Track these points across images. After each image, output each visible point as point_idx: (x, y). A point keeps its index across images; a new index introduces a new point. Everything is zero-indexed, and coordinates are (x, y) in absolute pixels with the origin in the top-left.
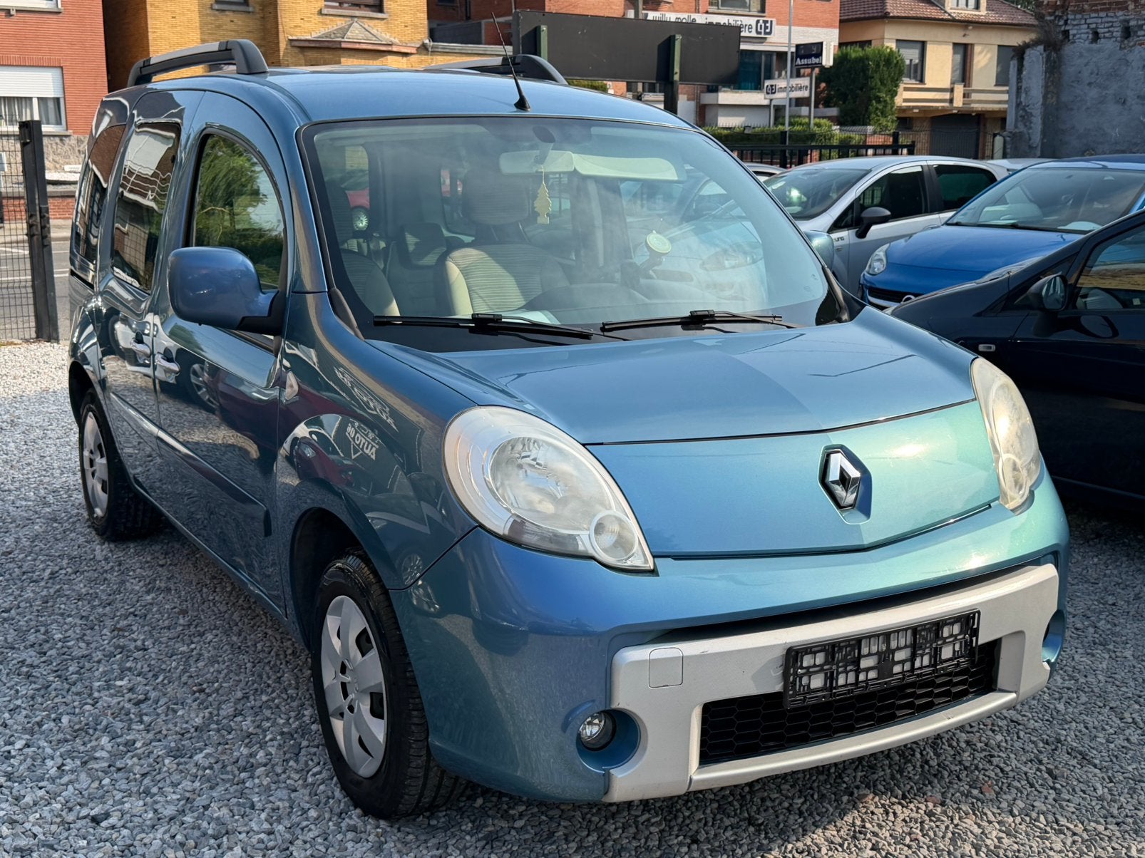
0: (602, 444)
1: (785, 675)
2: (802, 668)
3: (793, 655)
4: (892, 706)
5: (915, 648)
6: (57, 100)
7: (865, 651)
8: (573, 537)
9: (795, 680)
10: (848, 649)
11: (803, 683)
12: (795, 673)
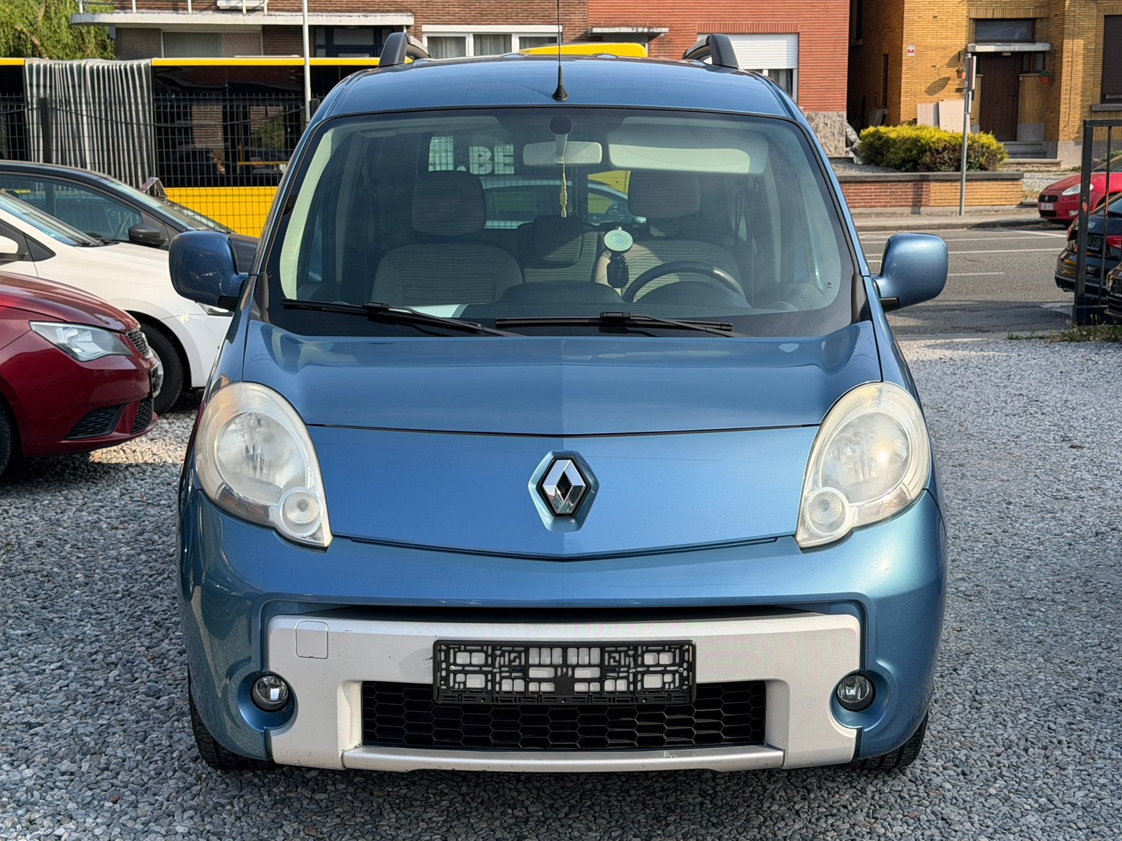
0: (323, 426)
1: (437, 668)
2: (455, 664)
3: (443, 649)
4: (603, 731)
5: (606, 671)
6: (790, 72)
7: (534, 659)
8: (266, 508)
9: (448, 675)
10: (513, 655)
11: (458, 680)
12: (447, 669)
